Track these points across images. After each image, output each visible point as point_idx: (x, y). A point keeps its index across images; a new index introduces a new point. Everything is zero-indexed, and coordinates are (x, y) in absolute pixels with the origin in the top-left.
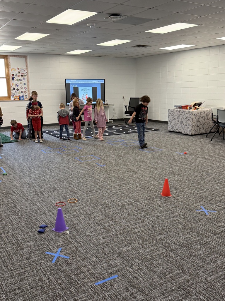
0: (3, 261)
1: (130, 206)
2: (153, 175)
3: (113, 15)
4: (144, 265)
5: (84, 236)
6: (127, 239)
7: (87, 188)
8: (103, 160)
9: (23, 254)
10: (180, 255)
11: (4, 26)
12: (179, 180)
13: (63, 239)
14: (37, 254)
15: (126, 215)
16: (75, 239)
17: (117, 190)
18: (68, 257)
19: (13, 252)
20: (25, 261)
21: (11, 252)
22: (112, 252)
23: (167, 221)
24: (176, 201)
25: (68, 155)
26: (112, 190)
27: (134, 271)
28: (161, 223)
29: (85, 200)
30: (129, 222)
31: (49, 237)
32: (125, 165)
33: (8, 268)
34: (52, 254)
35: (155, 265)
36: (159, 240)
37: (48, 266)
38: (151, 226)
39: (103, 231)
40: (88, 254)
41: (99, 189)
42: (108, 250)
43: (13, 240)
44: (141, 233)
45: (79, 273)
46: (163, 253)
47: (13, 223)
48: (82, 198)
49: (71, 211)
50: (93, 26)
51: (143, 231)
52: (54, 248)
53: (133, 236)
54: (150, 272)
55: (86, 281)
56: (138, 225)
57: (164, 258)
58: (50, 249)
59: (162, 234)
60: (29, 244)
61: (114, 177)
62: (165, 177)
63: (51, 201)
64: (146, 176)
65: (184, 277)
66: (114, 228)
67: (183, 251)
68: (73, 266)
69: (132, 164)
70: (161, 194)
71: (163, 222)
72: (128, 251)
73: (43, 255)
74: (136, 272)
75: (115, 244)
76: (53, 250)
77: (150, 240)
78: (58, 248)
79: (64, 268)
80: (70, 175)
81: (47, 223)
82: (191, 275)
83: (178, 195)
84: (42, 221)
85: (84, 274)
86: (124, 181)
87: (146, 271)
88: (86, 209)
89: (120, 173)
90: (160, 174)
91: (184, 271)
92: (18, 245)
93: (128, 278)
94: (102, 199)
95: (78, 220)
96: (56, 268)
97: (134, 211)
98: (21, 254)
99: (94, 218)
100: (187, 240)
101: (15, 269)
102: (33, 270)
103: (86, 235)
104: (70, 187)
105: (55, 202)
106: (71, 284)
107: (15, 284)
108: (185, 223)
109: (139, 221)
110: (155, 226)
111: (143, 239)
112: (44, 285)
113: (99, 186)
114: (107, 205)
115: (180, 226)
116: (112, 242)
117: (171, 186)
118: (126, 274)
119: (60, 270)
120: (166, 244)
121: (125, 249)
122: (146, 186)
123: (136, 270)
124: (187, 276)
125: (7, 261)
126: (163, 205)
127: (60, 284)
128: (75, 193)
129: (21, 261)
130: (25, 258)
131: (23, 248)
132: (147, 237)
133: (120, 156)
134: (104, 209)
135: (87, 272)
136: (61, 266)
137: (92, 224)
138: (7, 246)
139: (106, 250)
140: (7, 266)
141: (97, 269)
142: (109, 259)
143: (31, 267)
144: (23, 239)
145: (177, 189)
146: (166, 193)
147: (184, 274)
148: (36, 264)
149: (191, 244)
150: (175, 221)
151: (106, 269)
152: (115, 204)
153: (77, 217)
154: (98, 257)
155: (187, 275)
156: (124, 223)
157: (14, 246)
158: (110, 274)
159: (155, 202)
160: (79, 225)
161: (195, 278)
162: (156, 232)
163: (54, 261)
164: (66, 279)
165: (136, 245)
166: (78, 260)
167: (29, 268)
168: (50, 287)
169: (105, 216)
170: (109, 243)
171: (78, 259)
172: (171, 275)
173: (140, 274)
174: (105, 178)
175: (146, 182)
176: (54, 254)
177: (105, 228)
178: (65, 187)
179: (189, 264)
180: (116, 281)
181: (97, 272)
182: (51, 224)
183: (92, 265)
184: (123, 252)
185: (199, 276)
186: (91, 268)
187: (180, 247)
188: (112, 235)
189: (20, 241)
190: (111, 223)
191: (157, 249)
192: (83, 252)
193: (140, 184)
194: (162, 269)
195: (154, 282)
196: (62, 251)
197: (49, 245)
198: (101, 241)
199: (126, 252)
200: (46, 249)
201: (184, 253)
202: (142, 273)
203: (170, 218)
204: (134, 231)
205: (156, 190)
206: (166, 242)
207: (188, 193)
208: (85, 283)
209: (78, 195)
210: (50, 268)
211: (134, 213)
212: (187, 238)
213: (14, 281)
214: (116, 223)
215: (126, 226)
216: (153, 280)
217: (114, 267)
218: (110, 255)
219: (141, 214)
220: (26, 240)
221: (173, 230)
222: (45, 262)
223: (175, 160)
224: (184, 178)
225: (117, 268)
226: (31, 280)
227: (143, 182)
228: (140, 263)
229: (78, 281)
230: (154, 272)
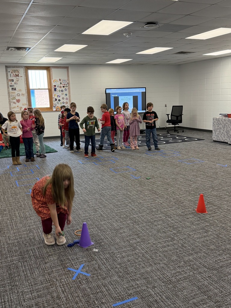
0: (25, 275)
1: (160, 222)
2: (190, 189)
3: (149, 23)
4: (167, 288)
5: (109, 253)
6: (153, 259)
7: (119, 201)
8: (138, 171)
9: (46, 268)
10: (208, 279)
11: (42, 39)
12: (218, 195)
13: (87, 255)
14: (58, 270)
15: (155, 232)
16: (98, 255)
17: (148, 204)
18: (89, 275)
19: (36, 266)
20: (46, 277)
21: (34, 266)
22: (135, 271)
23: (198, 240)
24: (211, 219)
25: (103, 166)
26: (144, 204)
27: (155, 294)
28: (192, 242)
29: (114, 214)
30: (157, 240)
31: (73, 252)
32: (160, 177)
33: (28, 283)
34: (74, 270)
35: (179, 288)
36: (187, 261)
37: (68, 283)
38: (180, 245)
39: (128, 249)
40: (109, 273)
41: (130, 202)
42: (131, 269)
43: (38, 253)
44: (169, 252)
45: (98, 292)
46: (189, 275)
47: (40, 236)
48: (111, 212)
49: (98, 225)
50: (130, 35)
51: (170, 251)
52: (76, 264)
53: (160, 256)
54: (173, 296)
55: (104, 301)
56: (166, 244)
57: (190, 281)
58: (72, 264)
59: (192, 254)
60: (52, 259)
61: (147, 190)
62: (203, 191)
63: (81, 214)
64: (182, 190)
65: (209, 303)
66: (140, 246)
67: (211, 275)
68: (92, 284)
69: (168, 176)
70: (196, 210)
71: (194, 242)
72: (152, 272)
73: (65, 271)
74: (158, 295)
75: (139, 263)
76: (75, 266)
77: (177, 261)
78: (80, 264)
79: (84, 286)
80: (103, 187)
81: (73, 237)
82: (217, 302)
83: (214, 212)
84: (69, 235)
85: (102, 294)
86: (157, 195)
87: (168, 294)
88: (114, 224)
89: (154, 186)
90: (197, 188)
91: (209, 297)
92: (42, 259)
93: (148, 301)
94: (132, 214)
95: (104, 235)
96: (76, 285)
97: (165, 228)
98: (44, 269)
99: (121, 233)
100: (218, 263)
101: (35, 284)
102: (52, 286)
103: (111, 252)
104: (101, 199)
105: (84, 215)
106: (89, 304)
107: (33, 299)
108: (218, 243)
109: (168, 240)
110: (185, 245)
111: (170, 259)
112: (61, 303)
113: (130, 199)
114: (136, 221)
115: (212, 247)
116: (136, 261)
117: (208, 201)
118: (146, 297)
119: (79, 287)
120: (194, 266)
121: (149, 269)
122: (180, 201)
123: (158, 293)
124: (212, 303)
125: (29, 275)
126: (197, 223)
127: (77, 303)
128: (105, 206)
129: (43, 275)
130: (46, 273)
131: (46, 262)
132: (174, 258)
133: (157, 168)
134: (132, 224)
135: (106, 292)
136: (81, 283)
137: (118, 240)
138: (31, 260)
139: (129, 269)
140: (28, 281)
141: (117, 289)
142: (131, 280)
143: (51, 283)
144: (47, 252)
145: (214, 205)
146: (202, 209)
147: (210, 301)
148: (57, 280)
149: (221, 267)
150: (207, 241)
151: (126, 290)
152: (145, 220)
153: (104, 232)
154: (119, 277)
155: (213, 301)
156: (152, 241)
157: (38, 259)
158: (130, 295)
159: (188, 218)
160: (105, 241)
161: (221, 306)
162: (185, 253)
163: (74, 278)
164: (84, 298)
165: (162, 265)
166: (98, 279)
167: (49, 284)
168: (67, 305)
169: (133, 232)
170: (133, 262)
171: (99, 277)
172: (195, 301)
173: (162, 297)
174: (137, 191)
175: (181, 196)
176: (76, 271)
177: (131, 246)
178: (96, 199)
179: (216, 289)
180: (135, 304)
181: (116, 292)
182: (77, 238)
183: (112, 284)
184: (147, 272)
185: (226, 304)
186: (110, 288)
187: (209, 270)
188: (137, 254)
189: (44, 255)
190: (138, 240)
191: (184, 271)
192: (105, 270)
193: (174, 199)
194: (186, 293)
195: (175, 307)
196: (84, 267)
197: (72, 261)
198: (125, 259)
199: (150, 273)
200: (68, 265)
201: (213, 277)
202: (163, 297)
203: (202, 238)
204: (161, 250)
205: (191, 206)
206: (195, 264)
207: (226, 211)
208: (102, 303)
209: (108, 208)
210: (70, 285)
211: (163, 230)
212: (219, 260)
213: (32, 296)
214: (143, 241)
215: (153, 244)
216: (175, 305)
217: (135, 288)
218: (133, 275)
219: (171, 231)
220: (50, 254)
221: (204, 251)
222: (66, 278)
223: (217, 173)
224: (224, 193)
225: (138, 290)
226: (49, 297)
227: (178, 197)
228: (163, 286)
229: (95, 301)
230: (177, 296)
